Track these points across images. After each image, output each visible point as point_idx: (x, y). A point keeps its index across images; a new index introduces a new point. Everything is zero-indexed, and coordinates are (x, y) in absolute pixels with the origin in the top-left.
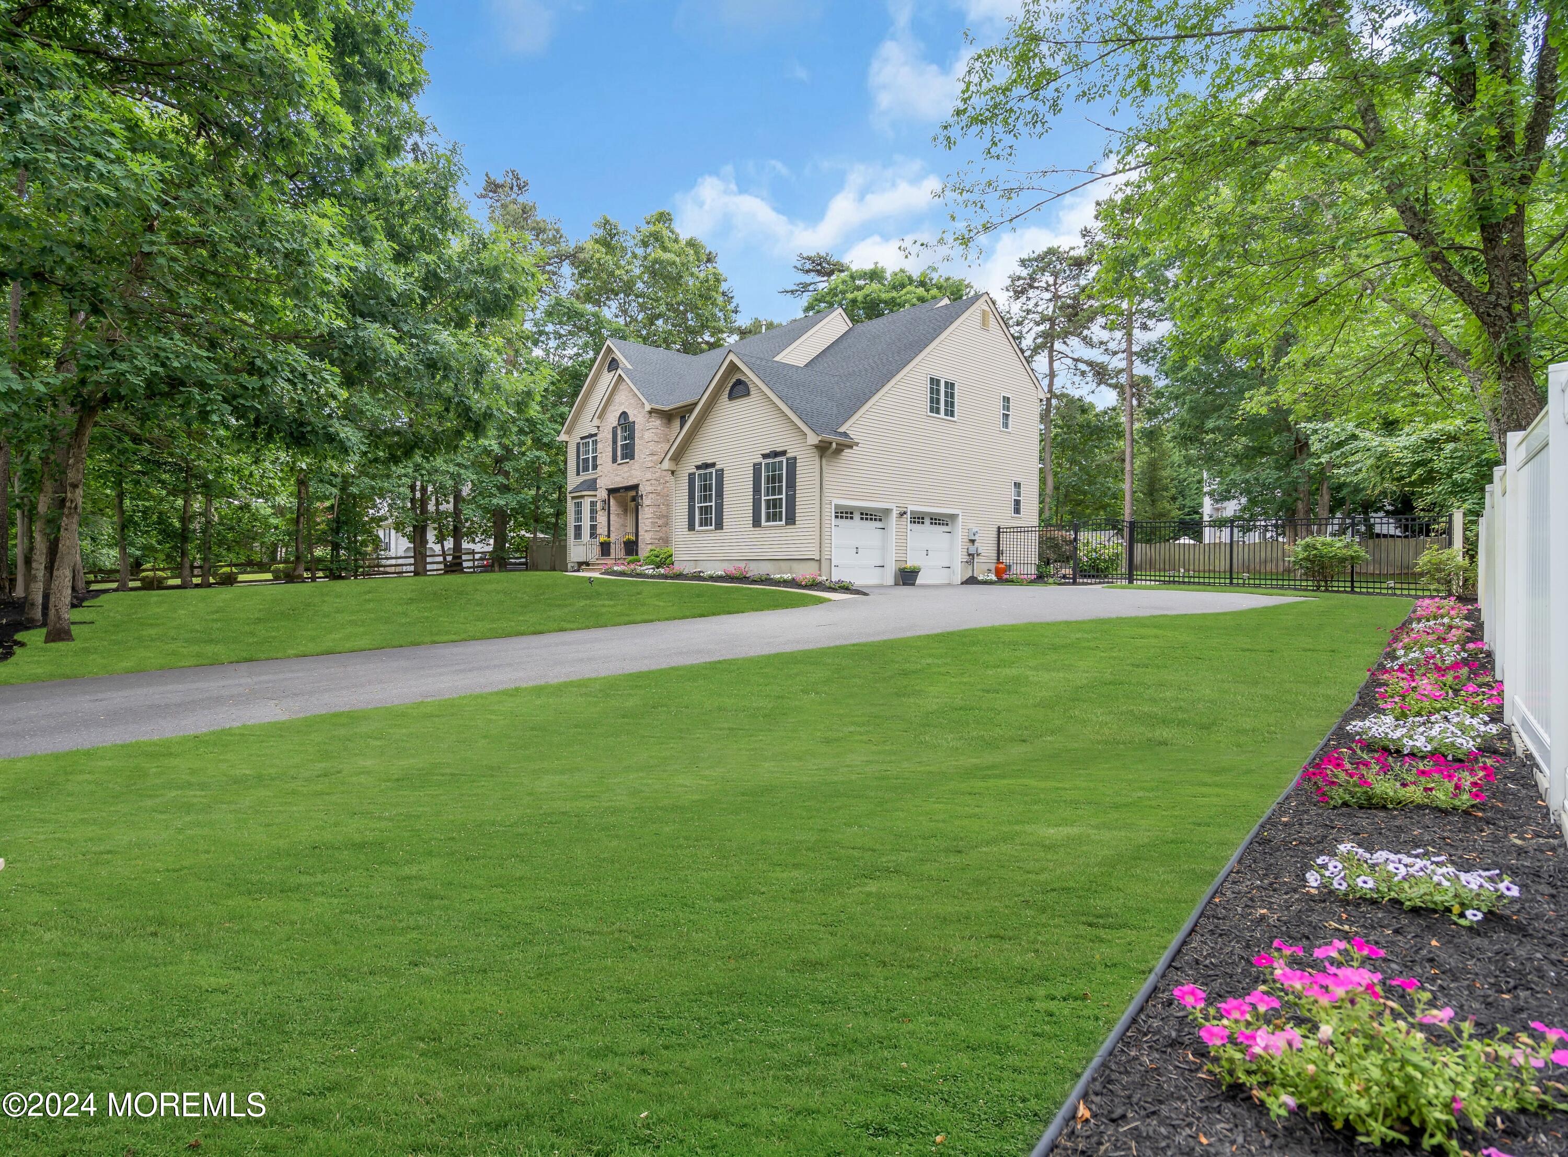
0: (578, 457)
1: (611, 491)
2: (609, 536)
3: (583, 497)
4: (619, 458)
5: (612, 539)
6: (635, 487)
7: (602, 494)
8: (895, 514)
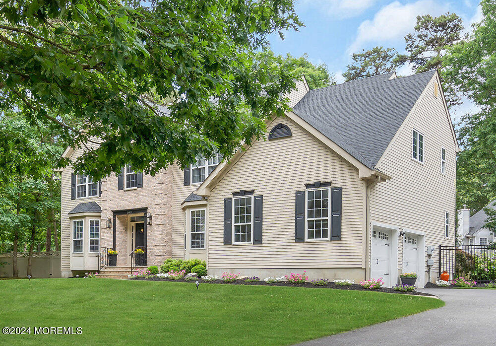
0: (73, 184)
1: (116, 213)
2: (114, 249)
3: (84, 217)
4: (125, 186)
5: (117, 251)
6: (145, 210)
7: (107, 215)
8: (398, 233)
